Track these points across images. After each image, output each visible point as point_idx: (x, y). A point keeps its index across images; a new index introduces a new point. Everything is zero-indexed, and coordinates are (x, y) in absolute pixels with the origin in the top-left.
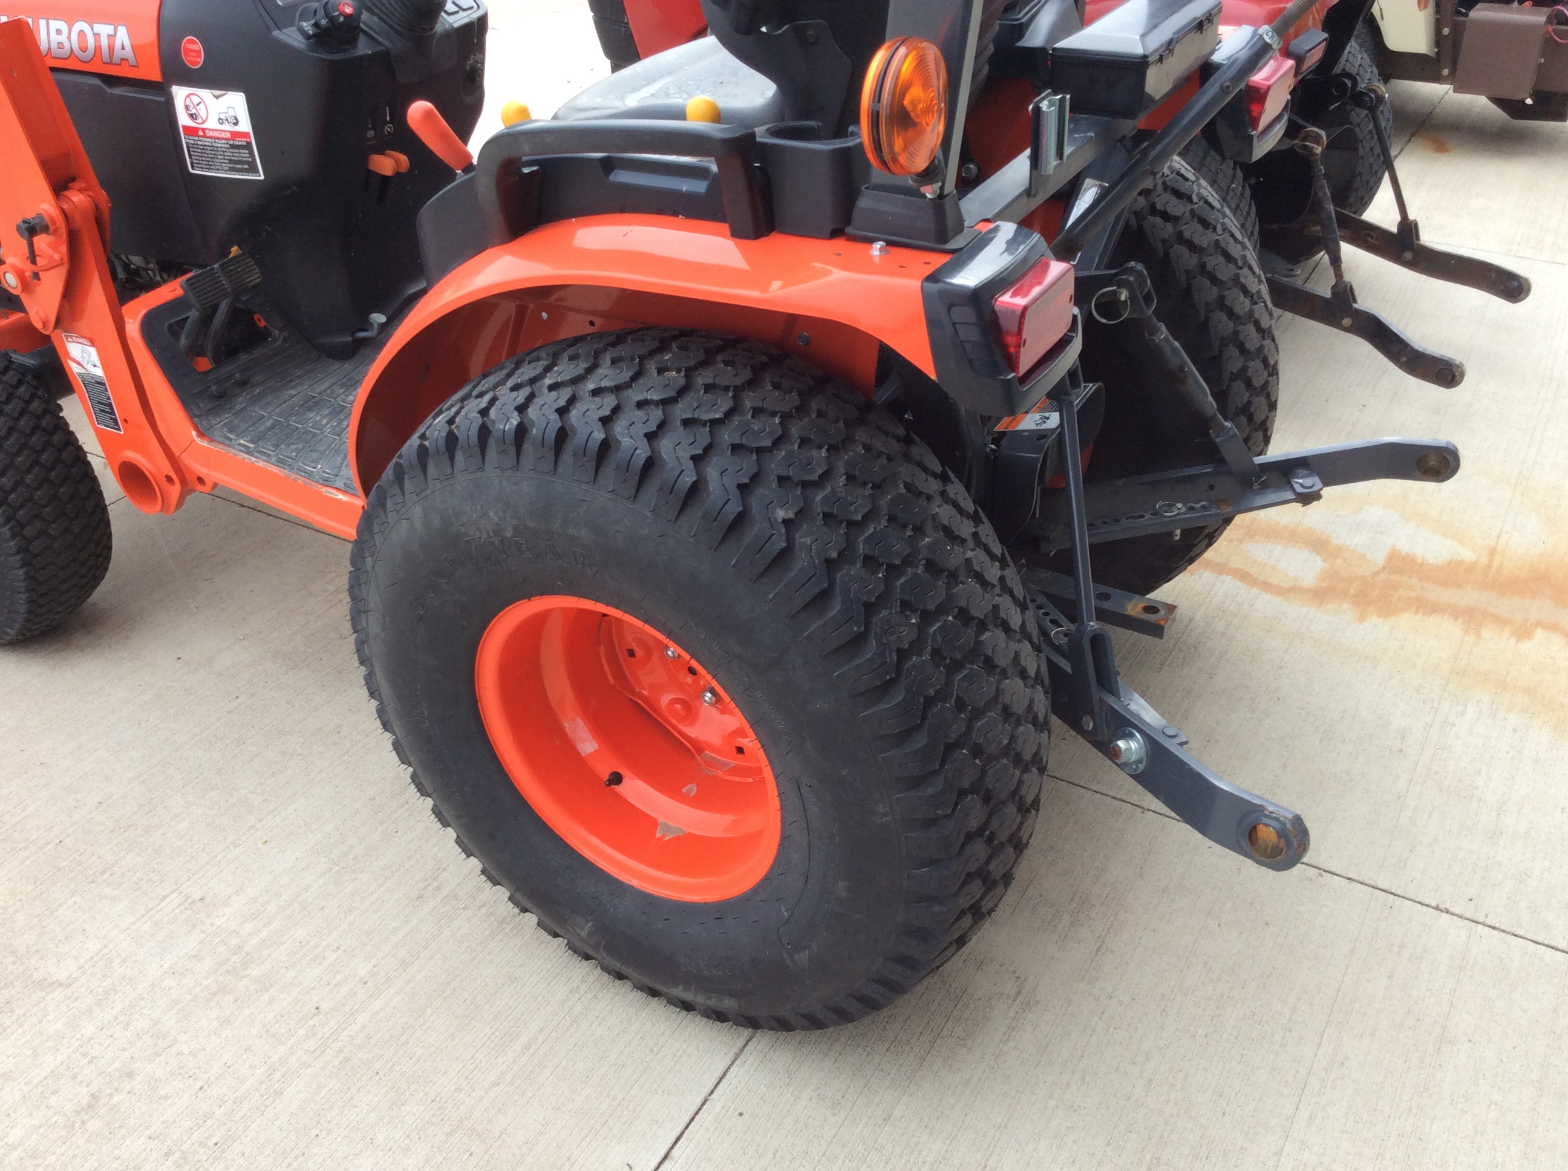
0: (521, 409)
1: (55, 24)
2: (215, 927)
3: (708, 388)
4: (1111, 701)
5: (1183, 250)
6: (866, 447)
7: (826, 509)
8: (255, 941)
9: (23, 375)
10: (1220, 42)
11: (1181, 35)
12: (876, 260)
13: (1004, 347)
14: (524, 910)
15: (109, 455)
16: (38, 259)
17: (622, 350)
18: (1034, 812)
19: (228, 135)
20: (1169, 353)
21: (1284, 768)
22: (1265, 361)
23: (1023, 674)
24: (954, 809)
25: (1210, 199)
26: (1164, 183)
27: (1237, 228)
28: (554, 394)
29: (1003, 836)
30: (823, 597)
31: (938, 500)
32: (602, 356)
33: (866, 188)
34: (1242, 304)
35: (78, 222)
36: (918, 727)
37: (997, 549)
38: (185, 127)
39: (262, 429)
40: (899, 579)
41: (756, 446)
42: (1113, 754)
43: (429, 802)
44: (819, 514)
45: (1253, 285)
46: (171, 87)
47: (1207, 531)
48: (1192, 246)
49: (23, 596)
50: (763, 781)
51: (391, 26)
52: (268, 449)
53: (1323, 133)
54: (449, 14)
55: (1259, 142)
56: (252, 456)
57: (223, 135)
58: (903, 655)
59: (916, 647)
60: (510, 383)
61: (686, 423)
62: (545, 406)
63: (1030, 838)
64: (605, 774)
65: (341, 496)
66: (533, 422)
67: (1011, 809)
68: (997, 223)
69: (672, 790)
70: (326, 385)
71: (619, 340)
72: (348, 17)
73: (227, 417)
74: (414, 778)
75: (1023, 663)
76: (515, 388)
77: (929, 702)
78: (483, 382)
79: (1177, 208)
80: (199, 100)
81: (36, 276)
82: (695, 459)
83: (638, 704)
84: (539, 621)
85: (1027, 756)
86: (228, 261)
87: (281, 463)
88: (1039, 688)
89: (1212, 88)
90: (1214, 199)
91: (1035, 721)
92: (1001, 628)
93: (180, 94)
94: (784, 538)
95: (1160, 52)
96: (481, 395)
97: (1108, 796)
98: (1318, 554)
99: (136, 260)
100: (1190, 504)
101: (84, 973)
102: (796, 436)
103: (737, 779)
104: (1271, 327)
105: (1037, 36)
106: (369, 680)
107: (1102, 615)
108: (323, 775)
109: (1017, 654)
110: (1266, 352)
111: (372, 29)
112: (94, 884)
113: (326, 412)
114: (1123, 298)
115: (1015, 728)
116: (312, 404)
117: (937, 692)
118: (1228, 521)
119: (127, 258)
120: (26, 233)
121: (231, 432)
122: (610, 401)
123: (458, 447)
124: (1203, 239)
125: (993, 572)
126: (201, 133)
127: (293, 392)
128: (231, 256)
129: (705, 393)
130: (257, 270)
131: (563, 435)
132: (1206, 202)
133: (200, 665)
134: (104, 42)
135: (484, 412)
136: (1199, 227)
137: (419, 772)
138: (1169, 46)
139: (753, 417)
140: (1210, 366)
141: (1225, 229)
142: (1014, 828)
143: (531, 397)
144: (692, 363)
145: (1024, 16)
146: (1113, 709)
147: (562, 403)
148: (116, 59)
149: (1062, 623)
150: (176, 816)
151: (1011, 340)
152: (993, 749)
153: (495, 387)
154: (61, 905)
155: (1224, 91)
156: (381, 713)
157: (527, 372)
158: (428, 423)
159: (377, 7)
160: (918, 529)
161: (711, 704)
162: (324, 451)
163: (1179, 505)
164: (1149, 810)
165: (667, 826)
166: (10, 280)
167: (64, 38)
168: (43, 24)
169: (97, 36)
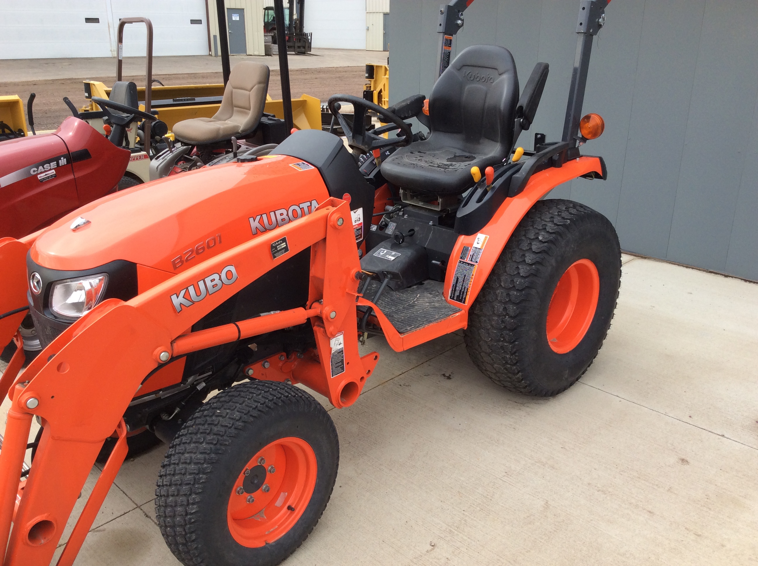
1: (279, 212)
19: (357, 226)
56: (420, 327)
166: (333, 315)
167: (285, 216)
168: (272, 214)
169: (302, 209)
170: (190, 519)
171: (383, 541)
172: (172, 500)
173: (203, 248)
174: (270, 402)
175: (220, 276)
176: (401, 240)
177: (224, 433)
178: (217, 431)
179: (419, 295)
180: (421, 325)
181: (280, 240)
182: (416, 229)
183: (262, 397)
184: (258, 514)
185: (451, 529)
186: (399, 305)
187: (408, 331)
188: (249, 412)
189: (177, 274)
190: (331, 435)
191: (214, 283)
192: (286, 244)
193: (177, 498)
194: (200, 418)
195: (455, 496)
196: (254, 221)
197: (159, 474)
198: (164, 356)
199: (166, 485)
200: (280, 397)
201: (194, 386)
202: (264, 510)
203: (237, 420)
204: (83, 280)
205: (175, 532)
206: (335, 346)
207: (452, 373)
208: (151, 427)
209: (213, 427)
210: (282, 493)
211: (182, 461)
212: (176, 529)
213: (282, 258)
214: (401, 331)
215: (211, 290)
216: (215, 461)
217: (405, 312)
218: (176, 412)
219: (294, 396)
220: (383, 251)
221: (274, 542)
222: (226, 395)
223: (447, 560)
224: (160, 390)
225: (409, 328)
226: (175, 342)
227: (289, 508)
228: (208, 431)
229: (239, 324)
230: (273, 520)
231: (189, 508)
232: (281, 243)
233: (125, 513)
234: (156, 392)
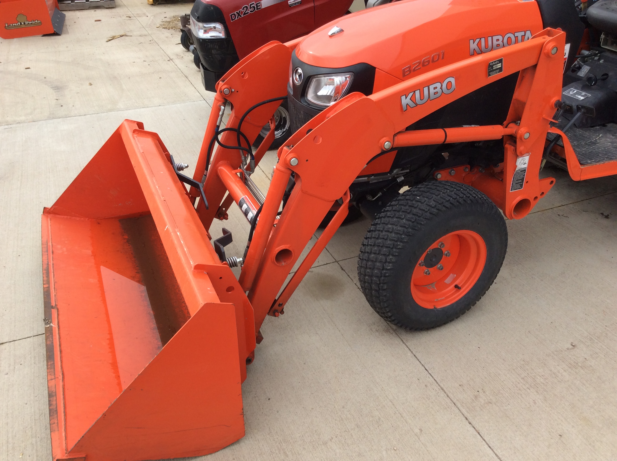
1: (496, 38)
166: (527, 136)
167: (500, 42)
168: (490, 39)
169: (516, 37)
170: (386, 273)
171: (529, 332)
172: (373, 256)
173: (429, 62)
174: (460, 198)
175: (442, 86)
176: (594, 82)
177: (421, 215)
178: (416, 212)
179: (601, 135)
180: (601, 160)
181: (497, 61)
182: (610, 74)
183: (455, 193)
184: (430, 285)
185: (592, 337)
186: (581, 141)
187: (588, 164)
188: (442, 203)
189: (404, 81)
190: (503, 237)
191: (436, 90)
192: (502, 65)
193: (378, 256)
194: (403, 200)
195: (599, 313)
196: (474, 43)
197: (365, 236)
198: (387, 145)
199: (371, 245)
200: (469, 197)
201: (394, 179)
202: (435, 283)
203: (433, 207)
204: (335, 76)
205: (372, 280)
206: (520, 165)
207: (610, 213)
208: (357, 204)
209: (413, 209)
210: (451, 274)
211: (385, 229)
212: (373, 278)
213: (496, 77)
214: (582, 162)
215: (432, 96)
216: (411, 234)
217: (586, 147)
218: (379, 195)
219: (480, 199)
220: (573, 91)
221: (441, 308)
222: (425, 187)
223: (584, 359)
224: (373, 175)
225: (589, 161)
226: (396, 136)
227: (456, 286)
228: (408, 211)
229: (448, 130)
230: (443, 291)
231: (386, 265)
232: (498, 64)
233: (327, 264)
234: (369, 176)
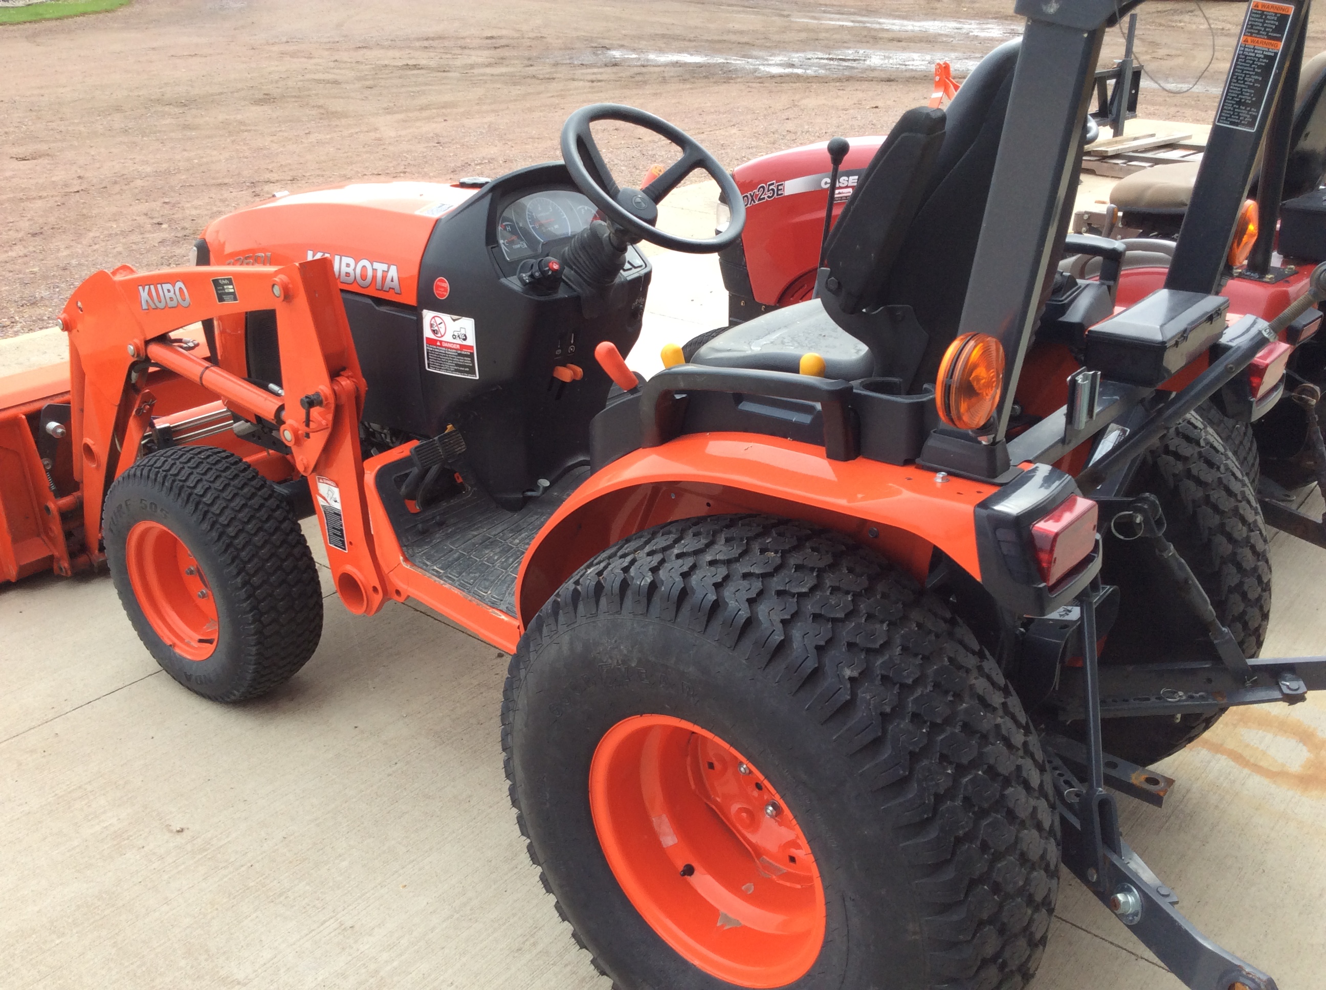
0: (654, 570)
1: (346, 260)
2: (360, 952)
3: (798, 568)
4: (1114, 858)
5: (1191, 484)
6: (919, 625)
7: (883, 672)
8: (389, 968)
9: (281, 501)
10: (1227, 327)
11: (1194, 326)
12: (939, 485)
13: (1038, 562)
14: (603, 973)
15: (333, 567)
16: (311, 423)
17: (734, 532)
18: (1041, 947)
19: (458, 347)
20: (1176, 568)
21: (1266, 935)
22: (1259, 579)
23: (1039, 827)
24: (974, 935)
25: (1216, 444)
26: (1177, 429)
27: (1238, 468)
28: (680, 561)
29: (1013, 965)
30: (877, 743)
31: (975, 673)
32: (718, 535)
33: (934, 432)
34: (1240, 531)
35: (343, 399)
36: (947, 862)
37: (1023, 718)
38: (427, 338)
39: (450, 559)
40: (940, 735)
41: (832, 616)
42: (1113, 905)
43: (539, 870)
44: (878, 675)
45: (1250, 517)
46: (422, 310)
47: (1204, 716)
48: (1199, 482)
49: (252, 667)
50: (812, 888)
51: (585, 280)
52: (454, 575)
53: (1317, 388)
54: (625, 270)
55: (1257, 406)
56: (441, 579)
57: (454, 346)
58: (939, 799)
59: (950, 793)
60: (647, 549)
61: (779, 593)
62: (673, 570)
63: (1036, 969)
64: (680, 866)
65: (503, 617)
66: (662, 581)
67: (1022, 942)
68: (1037, 465)
69: (733, 885)
70: (499, 530)
71: (731, 524)
72: (555, 271)
73: (426, 548)
74: (530, 848)
75: (1039, 816)
76: (650, 554)
77: (959, 841)
78: (626, 546)
79: (1187, 450)
80: (441, 321)
81: (308, 436)
82: (784, 622)
83: (712, 809)
84: (644, 732)
85: (1039, 898)
86: (445, 435)
87: (462, 587)
88: (1052, 840)
89: (1218, 368)
90: (1218, 443)
91: (1047, 869)
92: (1022, 786)
93: (428, 316)
94: (849, 692)
95: (1176, 339)
96: (624, 556)
97: (1106, 941)
98: (1305, 744)
99: (375, 426)
100: (1190, 694)
101: (257, 976)
102: (864, 612)
103: (788, 884)
104: (1265, 550)
105: (1075, 314)
106: (507, 764)
107: (1110, 781)
108: (454, 835)
109: (1035, 809)
110: (1260, 571)
111: (570, 280)
112: (272, 904)
113: (498, 550)
114: (1138, 521)
115: (1029, 873)
116: (488, 543)
117: (966, 834)
118: (1223, 710)
119: (369, 424)
120: (307, 405)
121: (428, 559)
122: (722, 571)
123: (604, 594)
124: (1209, 476)
125: (1018, 738)
126: (438, 344)
127: (475, 533)
128: (446, 432)
129: (795, 571)
130: (464, 443)
131: (684, 594)
132: (1212, 447)
133: (371, 734)
134: (379, 275)
135: (626, 570)
136: (1204, 466)
137: (535, 844)
138: (1184, 335)
139: (831, 593)
140: (1212, 582)
141: (1227, 469)
142: (1024, 960)
143: (663, 561)
144: (787, 547)
145: (1066, 299)
146: (1114, 865)
147: (685, 569)
148: (386, 288)
149: (1074, 784)
150: (340, 856)
151: (1044, 556)
152: (1010, 888)
153: (635, 551)
154: (246, 917)
155: (1228, 371)
156: (512, 791)
157: (660, 542)
158: (581, 573)
159: (575, 264)
160: (958, 696)
161: (772, 816)
162: (494, 581)
163: (1181, 693)
164: (1142, 958)
165: (726, 917)
168: (337, 259)
169: (375, 271)
175: (174, 290)
181: (225, 279)
191: (170, 295)
192: (234, 289)
198: (131, 349)
213: (231, 306)
215: (169, 302)
232: (228, 284)
